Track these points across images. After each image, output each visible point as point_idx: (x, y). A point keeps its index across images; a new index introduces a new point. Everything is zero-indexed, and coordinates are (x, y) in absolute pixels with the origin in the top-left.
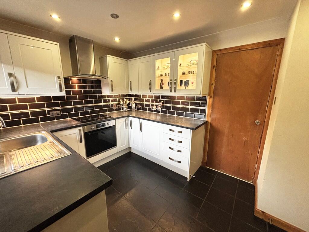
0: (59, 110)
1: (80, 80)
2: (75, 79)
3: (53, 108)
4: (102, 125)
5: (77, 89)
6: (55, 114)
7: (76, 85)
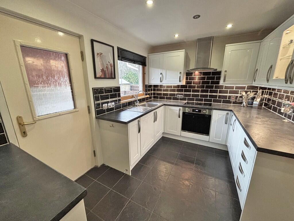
0: (182, 94)
1: (201, 73)
2: (197, 72)
3: (180, 93)
4: (197, 111)
5: (197, 80)
6: (180, 96)
7: (197, 76)
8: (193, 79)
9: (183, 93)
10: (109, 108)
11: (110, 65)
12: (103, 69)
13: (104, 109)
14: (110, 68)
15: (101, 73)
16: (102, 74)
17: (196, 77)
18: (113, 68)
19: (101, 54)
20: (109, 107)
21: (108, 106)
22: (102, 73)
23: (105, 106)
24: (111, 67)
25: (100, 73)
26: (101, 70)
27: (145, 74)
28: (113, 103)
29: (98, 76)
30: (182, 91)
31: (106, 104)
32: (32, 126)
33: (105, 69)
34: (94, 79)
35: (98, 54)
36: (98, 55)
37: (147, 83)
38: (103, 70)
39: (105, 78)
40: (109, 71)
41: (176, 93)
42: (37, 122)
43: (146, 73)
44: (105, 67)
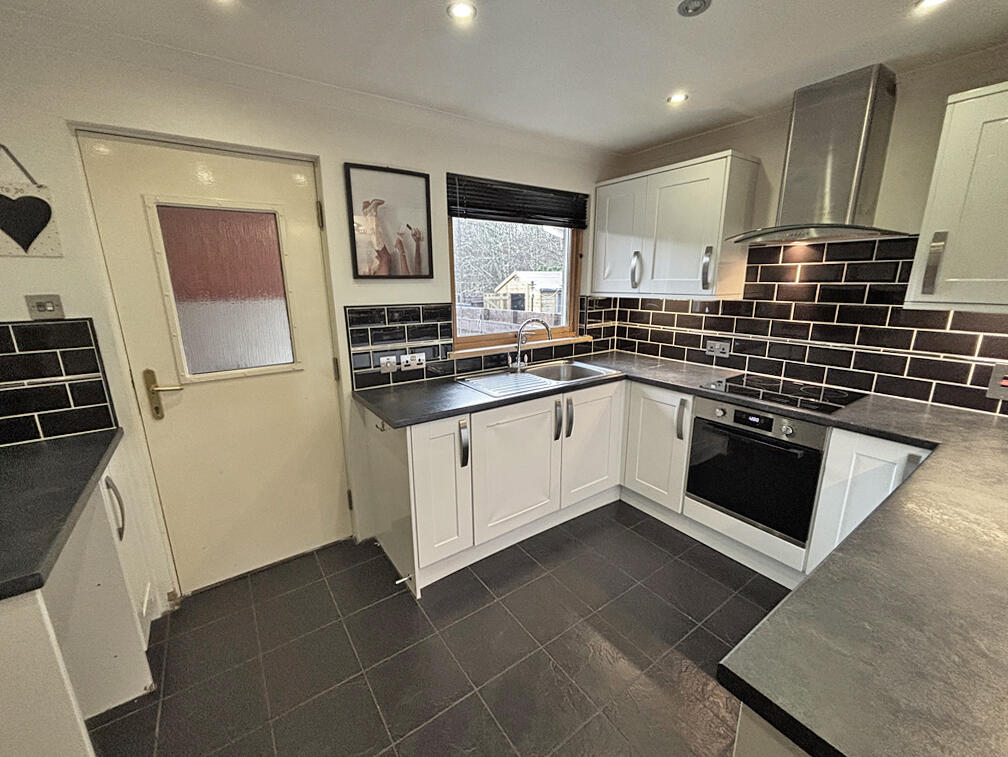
0: (728, 340)
1: (819, 248)
2: (800, 247)
3: (717, 334)
4: (757, 420)
5: (797, 281)
6: (717, 349)
7: (800, 265)
8: (779, 274)
9: (733, 335)
10: (404, 369)
11: (414, 235)
12: (385, 248)
13: (383, 372)
14: (415, 244)
15: (378, 262)
16: (380, 266)
17: (796, 268)
18: (424, 244)
19: (381, 203)
20: (402, 365)
21: (399, 364)
22: (381, 262)
23: (388, 363)
24: (418, 240)
25: (371, 262)
26: (377, 251)
27: (581, 256)
28: (422, 356)
29: (363, 269)
30: (725, 325)
31: (393, 359)
32: (175, 397)
33: (394, 250)
34: (352, 279)
35: (366, 205)
36: (368, 209)
37: (586, 291)
38: (383, 253)
39: (391, 276)
40: (411, 255)
41: (703, 332)
42: (187, 389)
43: (584, 254)
44: (394, 243)
